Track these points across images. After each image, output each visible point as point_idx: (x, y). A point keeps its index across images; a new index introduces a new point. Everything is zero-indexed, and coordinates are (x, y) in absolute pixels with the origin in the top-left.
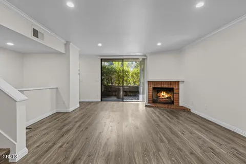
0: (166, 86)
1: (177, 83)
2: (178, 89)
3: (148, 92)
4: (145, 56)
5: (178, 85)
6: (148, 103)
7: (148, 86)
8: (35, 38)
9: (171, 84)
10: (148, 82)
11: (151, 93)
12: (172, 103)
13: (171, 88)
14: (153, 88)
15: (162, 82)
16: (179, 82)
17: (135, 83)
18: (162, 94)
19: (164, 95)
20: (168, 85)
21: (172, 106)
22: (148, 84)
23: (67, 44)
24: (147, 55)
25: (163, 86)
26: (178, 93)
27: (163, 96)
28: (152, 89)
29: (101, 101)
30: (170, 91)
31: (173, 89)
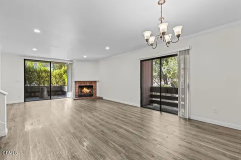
0: (88, 84)
2: (96, 86)
4: (72, 61)
5: (96, 83)
6: (75, 97)
7: (75, 85)
9: (91, 83)
10: (75, 81)
12: (92, 95)
13: (91, 86)
15: (85, 82)
16: (96, 81)
17: (57, 83)
21: (92, 97)
22: (75, 83)
24: (74, 61)
25: (86, 85)
26: (96, 89)
28: (78, 87)
29: (25, 101)
30: (90, 88)
31: (93, 86)
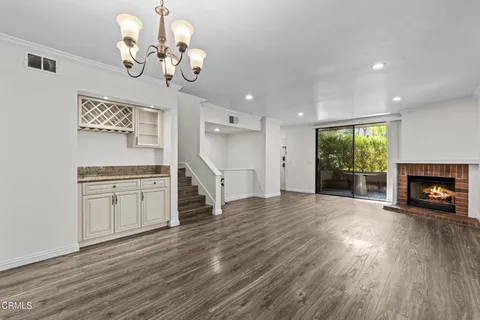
1: (464, 168)
3: (399, 185)
5: (467, 172)
6: (398, 204)
7: (399, 173)
8: (232, 125)
9: (448, 171)
10: (398, 165)
11: (404, 186)
12: (452, 210)
14: (408, 177)
15: (426, 166)
16: (468, 165)
18: (434, 190)
19: (438, 192)
20: (442, 171)
22: (399, 169)
23: (263, 121)
25: (429, 174)
26: (467, 191)
27: (436, 194)
28: (406, 179)
29: (317, 192)
31: (453, 180)
